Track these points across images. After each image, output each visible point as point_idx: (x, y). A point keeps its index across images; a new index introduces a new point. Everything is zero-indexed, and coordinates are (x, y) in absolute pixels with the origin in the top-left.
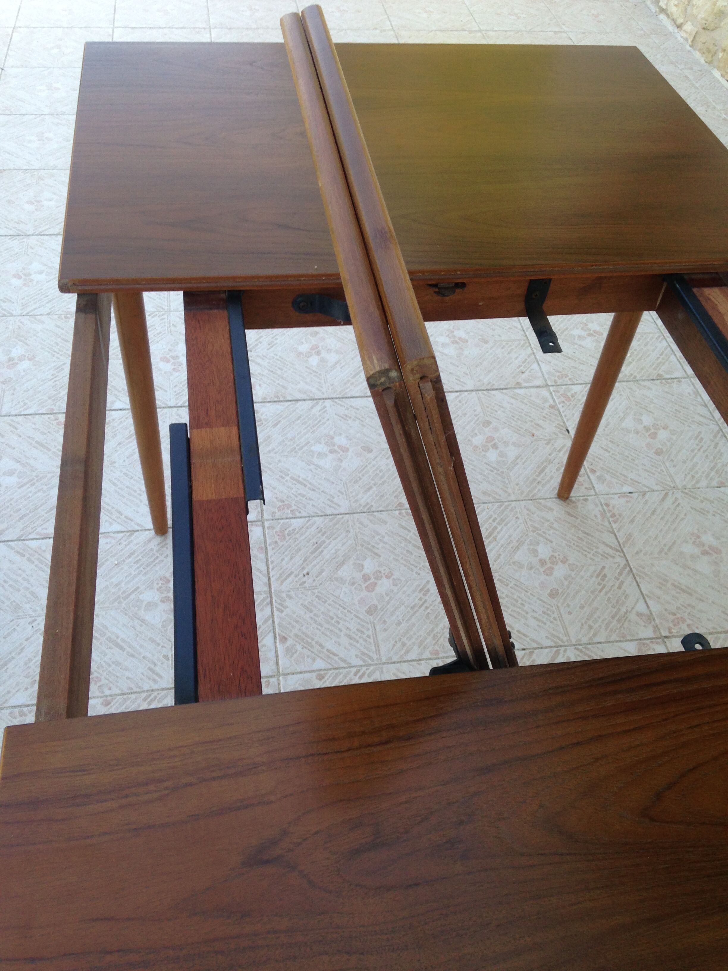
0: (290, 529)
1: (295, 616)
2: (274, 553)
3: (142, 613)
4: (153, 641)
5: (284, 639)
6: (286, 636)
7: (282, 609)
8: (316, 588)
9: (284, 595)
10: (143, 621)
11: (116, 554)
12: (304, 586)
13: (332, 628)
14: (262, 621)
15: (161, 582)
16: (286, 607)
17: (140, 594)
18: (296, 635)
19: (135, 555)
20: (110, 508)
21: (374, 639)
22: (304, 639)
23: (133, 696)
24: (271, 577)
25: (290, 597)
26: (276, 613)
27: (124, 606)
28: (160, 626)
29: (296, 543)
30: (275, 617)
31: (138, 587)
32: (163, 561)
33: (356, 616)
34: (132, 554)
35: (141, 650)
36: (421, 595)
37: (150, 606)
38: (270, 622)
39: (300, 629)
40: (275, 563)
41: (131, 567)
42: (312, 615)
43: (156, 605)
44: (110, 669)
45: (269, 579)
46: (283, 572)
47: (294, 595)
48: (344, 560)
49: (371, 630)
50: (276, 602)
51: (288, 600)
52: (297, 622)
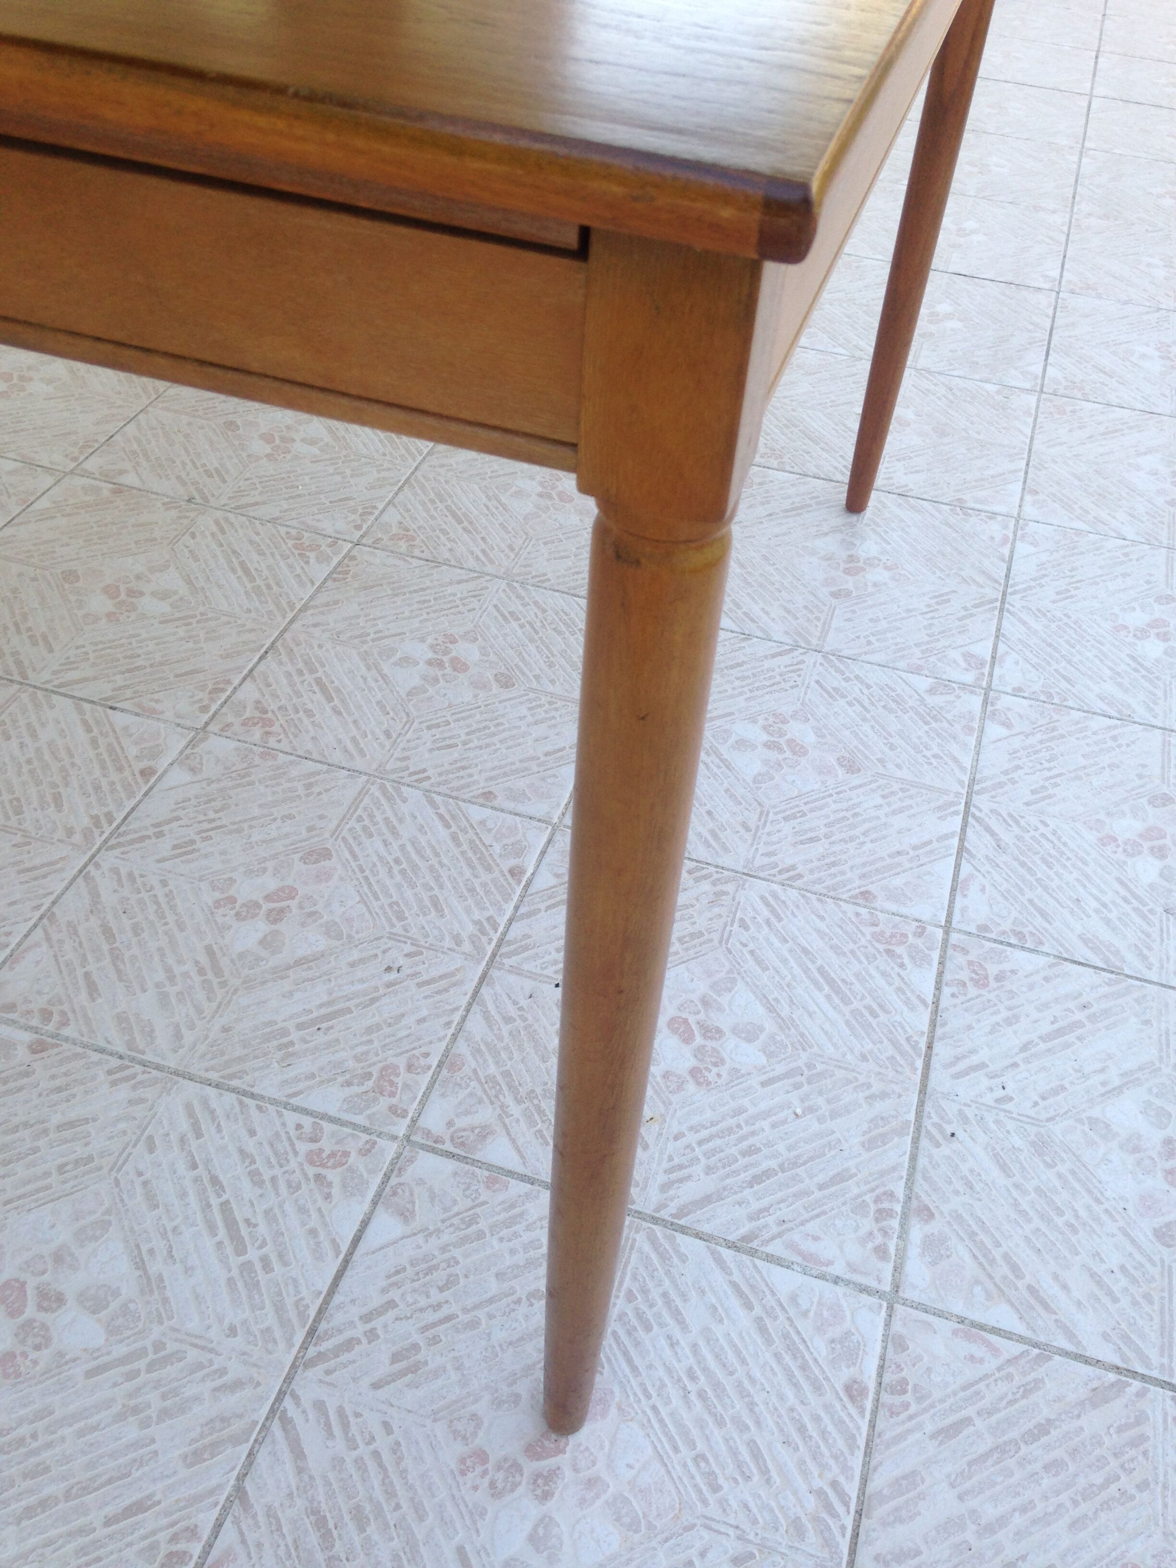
0: (355, 1089)
1: (470, 901)
2: (431, 1042)
3: (769, 1026)
4: (759, 962)
5: (516, 873)
6: (508, 876)
7: (485, 924)
8: (392, 936)
9: (467, 947)
10: (771, 1009)
11: (797, 1196)
12: (414, 949)
13: (414, 856)
14: (539, 916)
15: (711, 1077)
16: (477, 923)
17: (764, 1067)
18: (488, 869)
19: (752, 1172)
20: (787, 1359)
21: (355, 810)
22: (479, 859)
23: (818, 888)
24: (469, 995)
25: (457, 940)
26: (502, 922)
27: (804, 1056)
28: (740, 984)
29: (364, 1048)
30: (507, 917)
31: (763, 1084)
32: (691, 1129)
33: (355, 857)
34: (757, 1180)
35: (787, 955)
36: (199, 845)
37: (749, 1034)
38: (523, 910)
39: (476, 877)
40: (445, 1019)
41: (769, 1144)
42: (436, 891)
43: (735, 1031)
44: (851, 946)
45: (476, 992)
46: (439, 992)
47: (447, 939)
48: (289, 968)
49: (348, 826)
50: (491, 940)
51: (464, 936)
52: (472, 890)
